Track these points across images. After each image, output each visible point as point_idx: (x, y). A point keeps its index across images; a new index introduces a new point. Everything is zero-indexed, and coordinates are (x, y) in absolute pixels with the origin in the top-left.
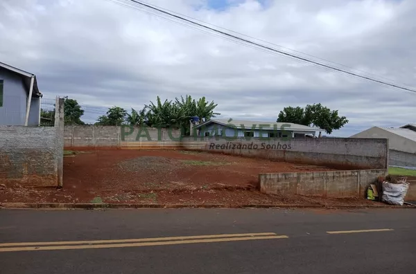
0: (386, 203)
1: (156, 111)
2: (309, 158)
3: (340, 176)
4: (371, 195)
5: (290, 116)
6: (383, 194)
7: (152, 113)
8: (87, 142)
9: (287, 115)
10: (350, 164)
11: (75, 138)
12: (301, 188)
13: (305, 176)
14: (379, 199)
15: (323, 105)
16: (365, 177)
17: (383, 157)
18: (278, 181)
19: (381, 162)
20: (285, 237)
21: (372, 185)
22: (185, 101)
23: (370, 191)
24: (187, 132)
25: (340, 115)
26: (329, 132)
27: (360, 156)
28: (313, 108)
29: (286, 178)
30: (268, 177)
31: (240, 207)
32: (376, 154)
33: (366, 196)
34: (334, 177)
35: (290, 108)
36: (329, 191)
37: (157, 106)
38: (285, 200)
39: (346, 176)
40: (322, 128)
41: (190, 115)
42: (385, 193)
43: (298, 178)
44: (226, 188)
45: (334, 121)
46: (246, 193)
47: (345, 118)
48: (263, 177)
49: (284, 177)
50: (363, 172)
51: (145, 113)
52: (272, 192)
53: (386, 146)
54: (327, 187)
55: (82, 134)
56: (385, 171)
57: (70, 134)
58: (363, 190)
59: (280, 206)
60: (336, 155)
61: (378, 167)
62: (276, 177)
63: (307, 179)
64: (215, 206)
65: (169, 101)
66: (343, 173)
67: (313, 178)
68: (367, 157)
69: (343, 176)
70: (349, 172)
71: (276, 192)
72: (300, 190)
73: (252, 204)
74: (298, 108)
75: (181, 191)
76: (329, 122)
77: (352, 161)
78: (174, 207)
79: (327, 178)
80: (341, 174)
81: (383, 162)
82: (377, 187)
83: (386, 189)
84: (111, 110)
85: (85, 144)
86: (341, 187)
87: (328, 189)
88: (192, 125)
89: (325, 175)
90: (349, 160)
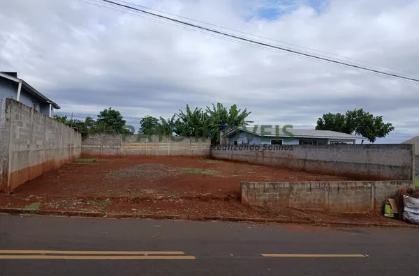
0: (408, 221)
1: (185, 120)
2: (330, 167)
3: (347, 188)
4: (389, 211)
5: (329, 123)
6: (403, 211)
7: (181, 120)
8: (115, 150)
9: (326, 122)
10: (372, 174)
11: (104, 147)
12: (295, 201)
13: (300, 186)
14: (399, 216)
15: (365, 111)
16: (381, 189)
17: (409, 167)
18: (264, 191)
19: (406, 172)
20: (193, 258)
21: (390, 200)
22: (217, 109)
23: (387, 207)
24: (217, 141)
25: (385, 122)
26: (372, 140)
27: (384, 166)
28: (354, 114)
29: (274, 188)
30: (252, 186)
31: (200, 220)
32: (400, 163)
33: (383, 212)
34: (338, 188)
35: (330, 115)
36: (332, 205)
37: (186, 114)
38: (266, 213)
39: (356, 188)
40: (365, 135)
41: (220, 123)
42: (406, 209)
43: (291, 189)
44: (199, 198)
45: (379, 128)
46: (222, 204)
47: (391, 125)
48: (244, 186)
49: (272, 186)
50: (379, 184)
51: (174, 122)
52: (257, 204)
53: (411, 152)
54: (330, 200)
55: (111, 142)
56: (411, 183)
57: (99, 143)
58: (379, 206)
59: (253, 221)
60: (356, 164)
61: (402, 178)
62: (262, 186)
63: (301, 190)
64: (168, 218)
65: (199, 109)
66: (351, 183)
67: (310, 189)
68: (390, 167)
69: (352, 188)
70: (360, 184)
71: (261, 204)
72: (293, 202)
73: (219, 216)
74: (339, 115)
75: (142, 199)
76: (373, 129)
77: (374, 171)
78: (116, 217)
79: (330, 189)
80: (349, 186)
81: (407, 172)
82: (396, 202)
83: (407, 204)
84: (143, 119)
85: (113, 152)
86: (348, 201)
87: (331, 203)
88: (222, 134)
89: (327, 185)
90: (371, 170)
